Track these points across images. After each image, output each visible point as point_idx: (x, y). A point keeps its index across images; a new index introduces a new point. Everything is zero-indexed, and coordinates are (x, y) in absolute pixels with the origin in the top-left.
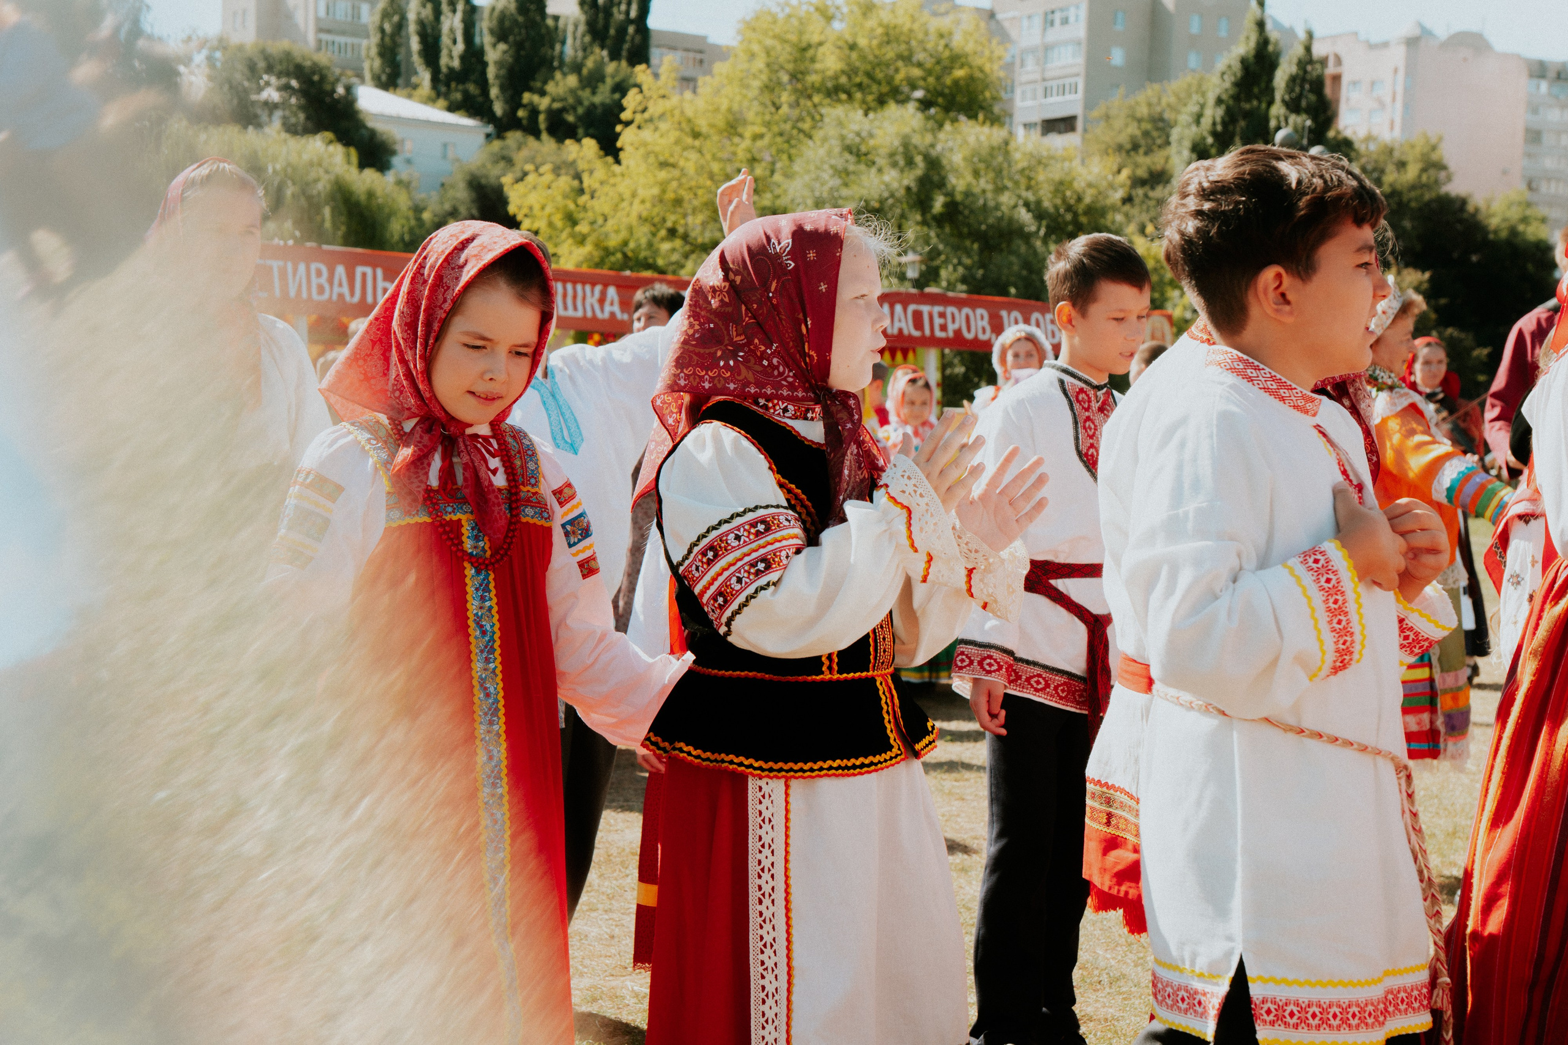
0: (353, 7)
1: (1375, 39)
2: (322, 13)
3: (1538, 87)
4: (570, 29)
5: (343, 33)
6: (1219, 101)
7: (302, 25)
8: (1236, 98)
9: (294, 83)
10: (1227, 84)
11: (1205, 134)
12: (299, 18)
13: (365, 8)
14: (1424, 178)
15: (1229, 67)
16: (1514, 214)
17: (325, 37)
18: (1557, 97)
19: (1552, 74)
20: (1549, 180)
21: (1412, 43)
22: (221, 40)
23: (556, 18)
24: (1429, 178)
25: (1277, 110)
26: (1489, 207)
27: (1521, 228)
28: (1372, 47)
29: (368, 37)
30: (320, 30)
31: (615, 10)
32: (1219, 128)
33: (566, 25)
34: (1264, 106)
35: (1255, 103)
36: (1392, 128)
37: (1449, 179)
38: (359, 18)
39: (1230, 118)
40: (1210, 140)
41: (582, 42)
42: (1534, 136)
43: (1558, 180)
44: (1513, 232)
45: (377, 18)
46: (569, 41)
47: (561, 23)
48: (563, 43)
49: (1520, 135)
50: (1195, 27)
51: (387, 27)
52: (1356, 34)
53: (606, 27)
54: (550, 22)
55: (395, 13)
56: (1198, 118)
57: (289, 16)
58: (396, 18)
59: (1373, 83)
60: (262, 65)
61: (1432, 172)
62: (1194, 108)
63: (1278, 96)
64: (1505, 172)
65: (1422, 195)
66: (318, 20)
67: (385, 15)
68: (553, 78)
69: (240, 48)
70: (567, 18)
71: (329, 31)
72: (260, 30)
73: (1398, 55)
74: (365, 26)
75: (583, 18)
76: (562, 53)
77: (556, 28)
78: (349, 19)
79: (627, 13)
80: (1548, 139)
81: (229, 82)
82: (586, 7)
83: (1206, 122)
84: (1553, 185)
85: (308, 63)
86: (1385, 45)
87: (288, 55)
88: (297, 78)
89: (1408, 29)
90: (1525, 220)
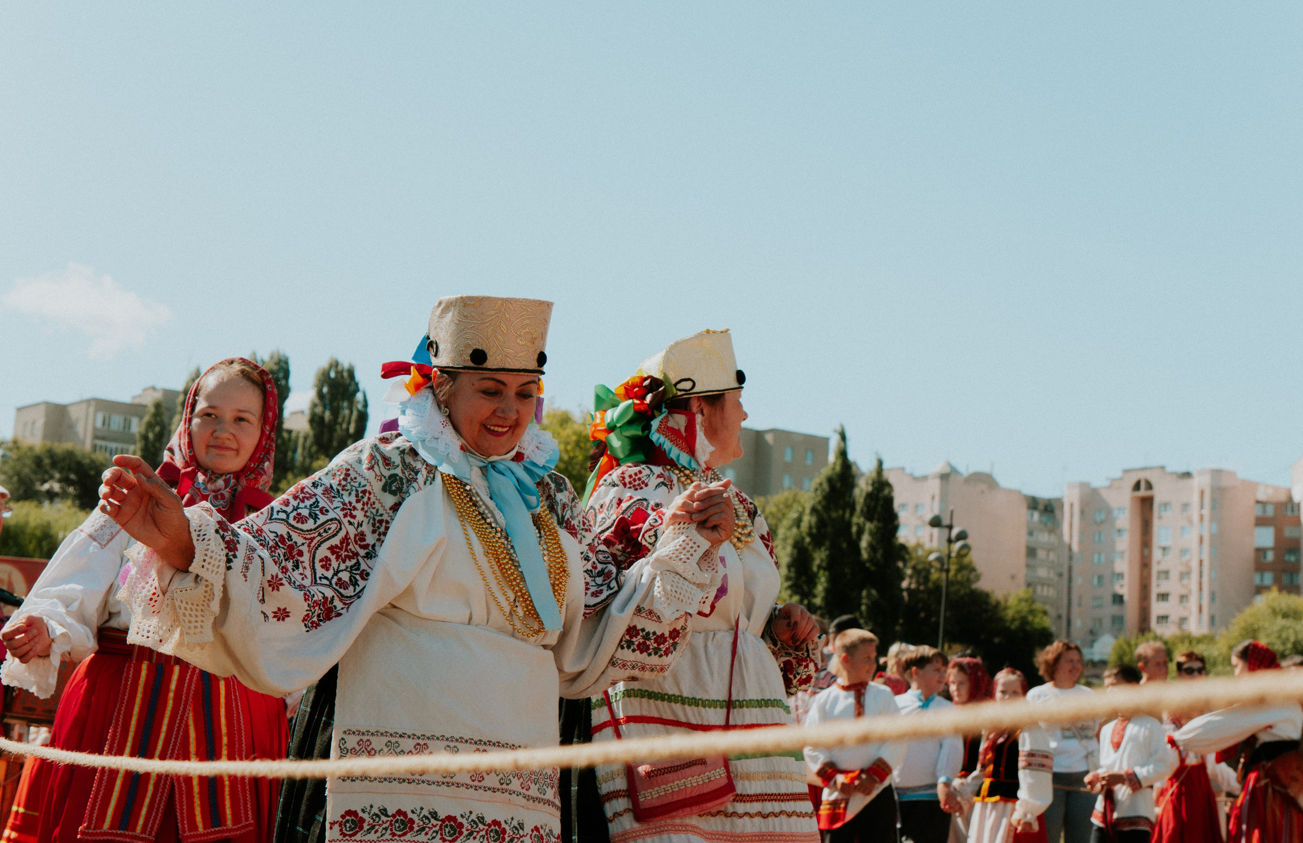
0: (125, 420)
1: (918, 473)
2: (99, 424)
3: (1032, 516)
4: (301, 441)
5: (114, 440)
6: (814, 510)
7: (81, 434)
8: (827, 508)
9: (73, 476)
10: (820, 498)
11: (804, 534)
12: (80, 429)
13: (135, 421)
14: (959, 577)
15: (821, 484)
16: (1024, 607)
17: (99, 443)
18: (1046, 525)
19: (1041, 507)
20: (1043, 585)
21: (944, 477)
22: (15, 442)
23: (290, 432)
24: (962, 576)
25: (857, 519)
26: (1006, 601)
27: (1030, 618)
28: (916, 479)
29: (134, 443)
30: (96, 437)
31: (338, 427)
32: (814, 531)
33: (297, 437)
34: (847, 515)
35: (841, 512)
36: (931, 540)
37: (978, 578)
38: (129, 428)
39: (821, 523)
40: (808, 540)
41: (310, 451)
42: (1031, 552)
43: (1049, 585)
44: (1024, 621)
45: (142, 429)
46: (300, 450)
47: (294, 435)
48: (295, 451)
49: (1023, 550)
50: (788, 457)
51: (151, 436)
52: (903, 469)
53: (331, 440)
54: (285, 435)
55: (157, 424)
56: (798, 522)
57: (71, 426)
58: (157, 429)
59: (917, 506)
60: (47, 461)
61: (965, 573)
62: (794, 515)
63: (858, 508)
64: (1013, 577)
65: (959, 590)
66: (95, 429)
67: (150, 426)
68: (285, 478)
69: (31, 449)
70: (298, 432)
71: (103, 438)
72: (45, 437)
73: (935, 486)
74: (133, 435)
75: (311, 433)
76: (293, 459)
77: (290, 439)
78: (121, 428)
79: (348, 429)
80: (1041, 554)
81: (18, 474)
82: (315, 425)
83: (805, 525)
84: (1045, 589)
85: (87, 461)
86: (925, 478)
87: (70, 454)
88: (76, 473)
89: (939, 467)
90: (1032, 612)
